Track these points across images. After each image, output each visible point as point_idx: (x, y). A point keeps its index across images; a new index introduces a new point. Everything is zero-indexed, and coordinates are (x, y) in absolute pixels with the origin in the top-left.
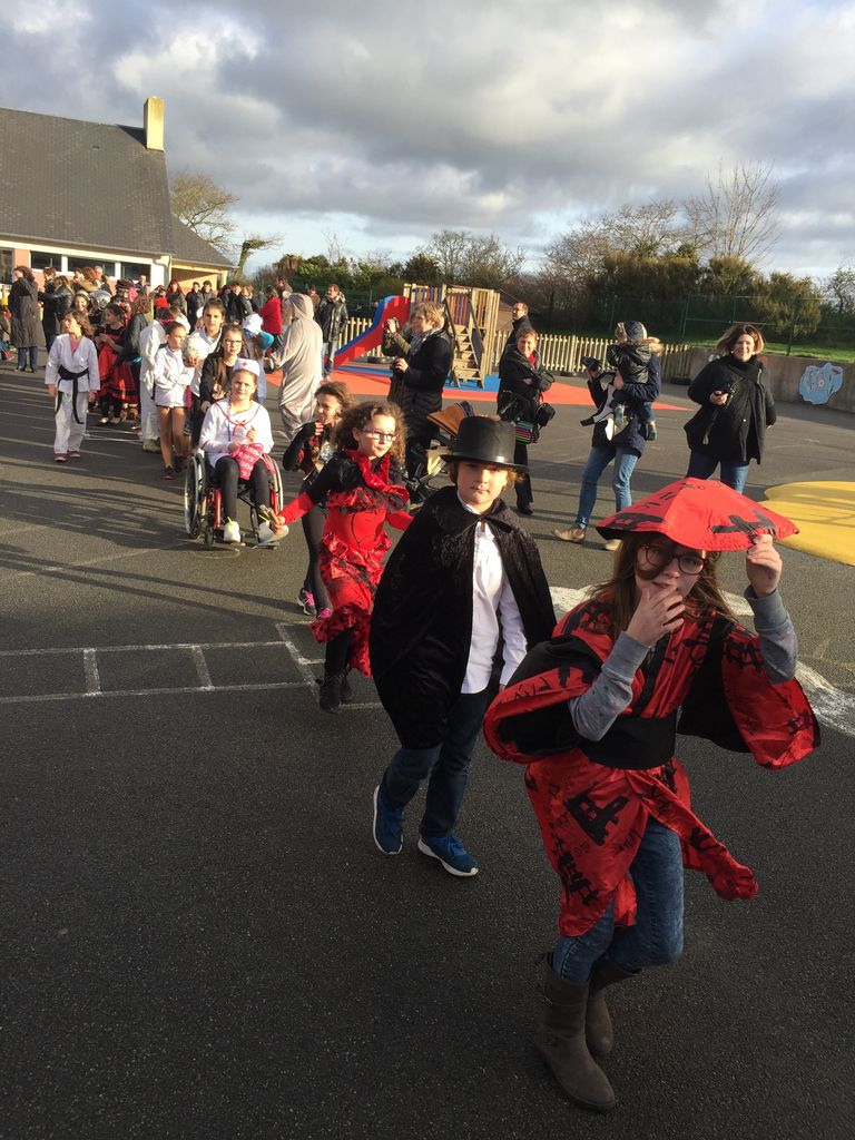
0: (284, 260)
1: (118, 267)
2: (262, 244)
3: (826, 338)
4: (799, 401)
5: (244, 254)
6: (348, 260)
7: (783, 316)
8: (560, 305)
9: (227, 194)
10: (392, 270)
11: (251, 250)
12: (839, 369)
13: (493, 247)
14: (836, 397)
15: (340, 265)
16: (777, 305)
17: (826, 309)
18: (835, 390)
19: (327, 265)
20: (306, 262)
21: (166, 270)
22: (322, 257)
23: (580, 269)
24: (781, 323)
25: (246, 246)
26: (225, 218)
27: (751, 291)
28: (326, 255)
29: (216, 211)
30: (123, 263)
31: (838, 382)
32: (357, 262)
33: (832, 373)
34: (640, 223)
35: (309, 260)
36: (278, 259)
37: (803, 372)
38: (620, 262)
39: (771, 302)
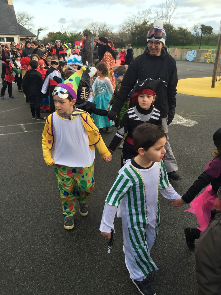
0: (50, 33)
1: (5, 39)
2: (43, 29)
3: (193, 44)
4: (186, 60)
5: (38, 33)
6: (67, 32)
7: (182, 38)
8: (124, 40)
9: (32, 16)
10: (79, 34)
11: (40, 31)
12: (196, 51)
13: (105, 26)
14: (195, 58)
15: (65, 33)
16: (180, 35)
17: (193, 35)
18: (195, 57)
19: (61, 34)
20: (55, 33)
21: (19, 39)
22: (60, 32)
23: (129, 30)
24: (181, 40)
25: (39, 30)
26: (32, 23)
27: (173, 32)
28: (61, 32)
29: (29, 21)
30: (6, 38)
31: (195, 54)
32: (69, 32)
33: (194, 52)
34: (143, 16)
35: (56, 33)
36: (48, 33)
37: (187, 53)
38: (139, 27)
39: (178, 35)
